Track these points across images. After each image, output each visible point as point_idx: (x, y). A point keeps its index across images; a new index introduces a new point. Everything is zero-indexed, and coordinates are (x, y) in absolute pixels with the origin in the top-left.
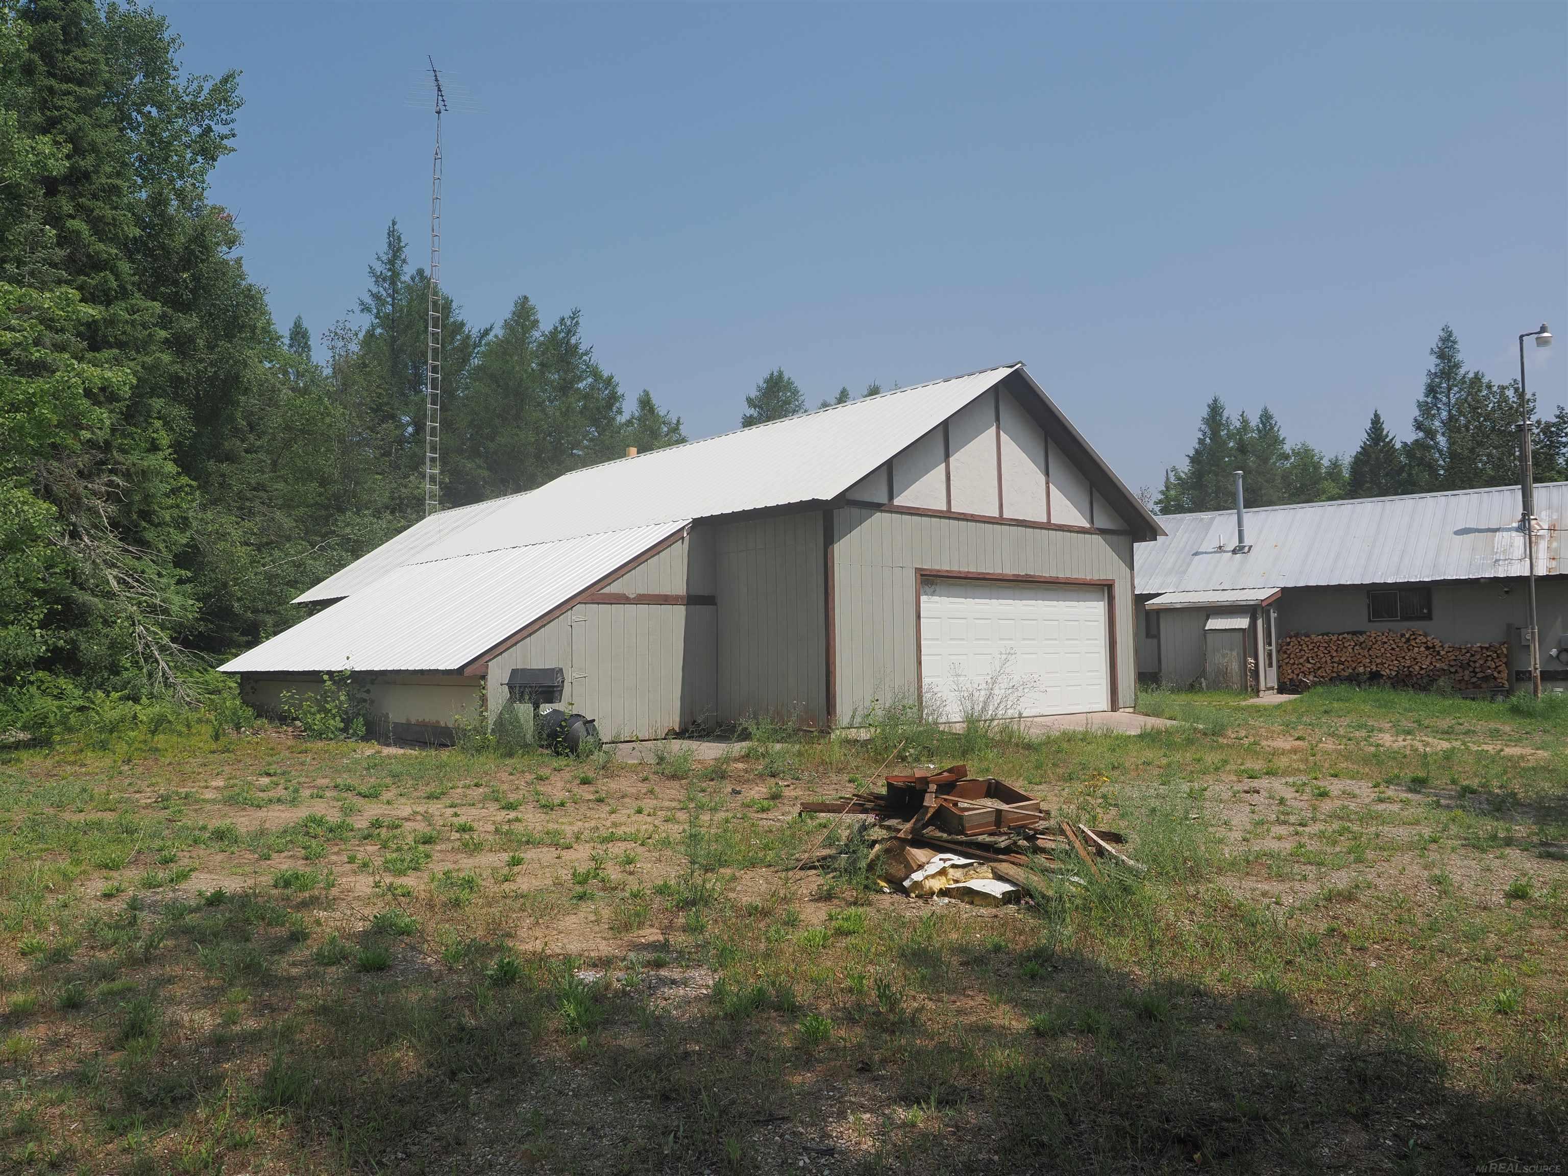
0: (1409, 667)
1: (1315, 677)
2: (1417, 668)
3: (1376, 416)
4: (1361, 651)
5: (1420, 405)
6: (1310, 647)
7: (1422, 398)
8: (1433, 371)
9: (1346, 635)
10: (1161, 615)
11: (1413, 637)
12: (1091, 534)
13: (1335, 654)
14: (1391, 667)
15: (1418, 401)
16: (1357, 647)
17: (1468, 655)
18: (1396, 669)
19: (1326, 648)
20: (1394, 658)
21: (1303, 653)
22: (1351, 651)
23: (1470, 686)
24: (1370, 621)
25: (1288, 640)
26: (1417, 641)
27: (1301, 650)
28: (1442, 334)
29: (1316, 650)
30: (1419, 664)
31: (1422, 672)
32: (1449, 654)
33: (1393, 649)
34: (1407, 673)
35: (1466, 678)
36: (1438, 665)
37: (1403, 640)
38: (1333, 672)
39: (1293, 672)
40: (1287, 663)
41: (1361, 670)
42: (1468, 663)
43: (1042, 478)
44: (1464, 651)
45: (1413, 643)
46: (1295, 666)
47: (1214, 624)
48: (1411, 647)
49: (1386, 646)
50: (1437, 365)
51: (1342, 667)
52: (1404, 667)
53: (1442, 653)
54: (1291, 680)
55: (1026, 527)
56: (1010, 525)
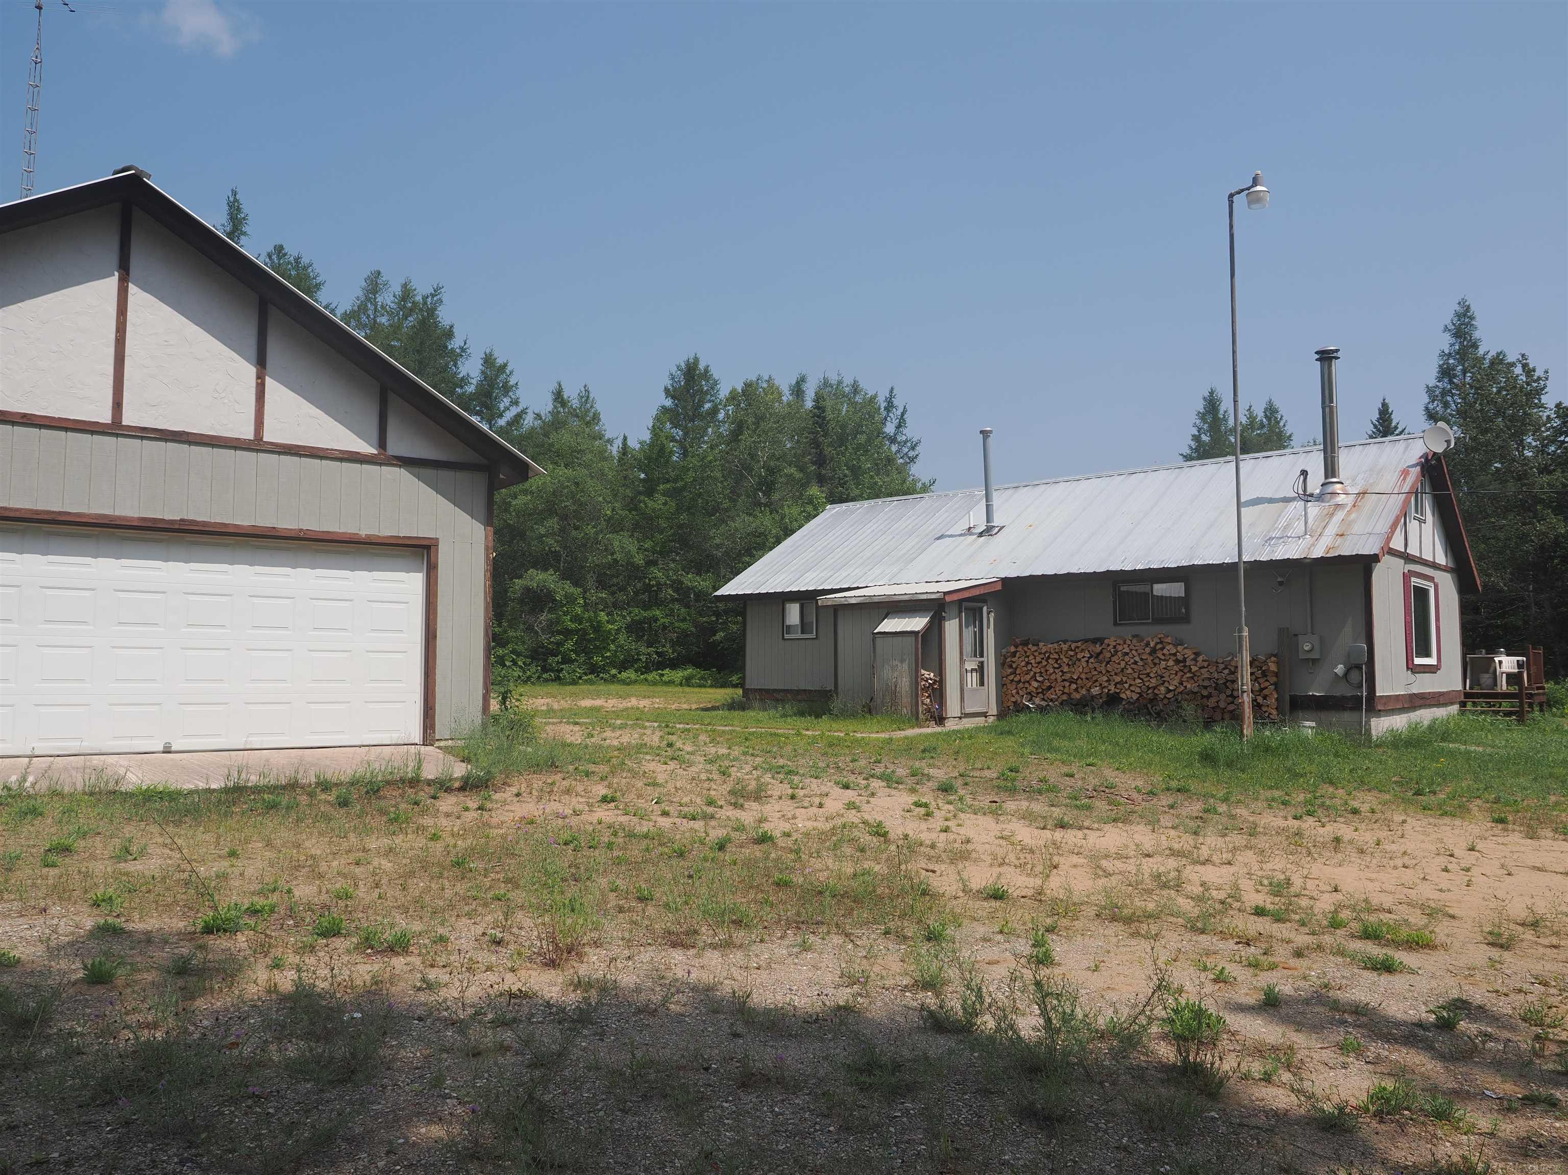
0: (1155, 688)
1: (1043, 699)
2: (1163, 689)
3: (1385, 405)
4: (1096, 665)
5: (1430, 390)
6: (1038, 659)
7: (1432, 382)
8: (1447, 351)
9: (1079, 644)
10: (840, 613)
11: (1159, 646)
12: (381, 464)
13: (1066, 669)
14: (1132, 688)
15: (1427, 387)
16: (1092, 660)
17: (1226, 671)
18: (1138, 690)
19: (1057, 660)
20: (1136, 675)
21: (1029, 667)
22: (1085, 665)
23: (1226, 716)
24: (1115, 624)
25: (1013, 649)
26: (1165, 651)
27: (1028, 663)
28: (1458, 308)
29: (1044, 663)
30: (1166, 684)
31: (1170, 695)
32: (1203, 671)
33: (1136, 663)
34: (1151, 696)
35: (1222, 705)
36: (1189, 686)
37: (1148, 650)
38: (1064, 693)
39: (1018, 693)
40: (1012, 681)
41: (1095, 691)
42: (1225, 684)
43: (251, 371)
44: (1221, 666)
45: (1160, 655)
46: (1021, 685)
47: (890, 625)
48: (1157, 661)
49: (1127, 658)
50: (1452, 345)
51: (1074, 686)
52: (1149, 688)
53: (1194, 669)
54: (1015, 703)
55: (190, 443)
56: (142, 438)
